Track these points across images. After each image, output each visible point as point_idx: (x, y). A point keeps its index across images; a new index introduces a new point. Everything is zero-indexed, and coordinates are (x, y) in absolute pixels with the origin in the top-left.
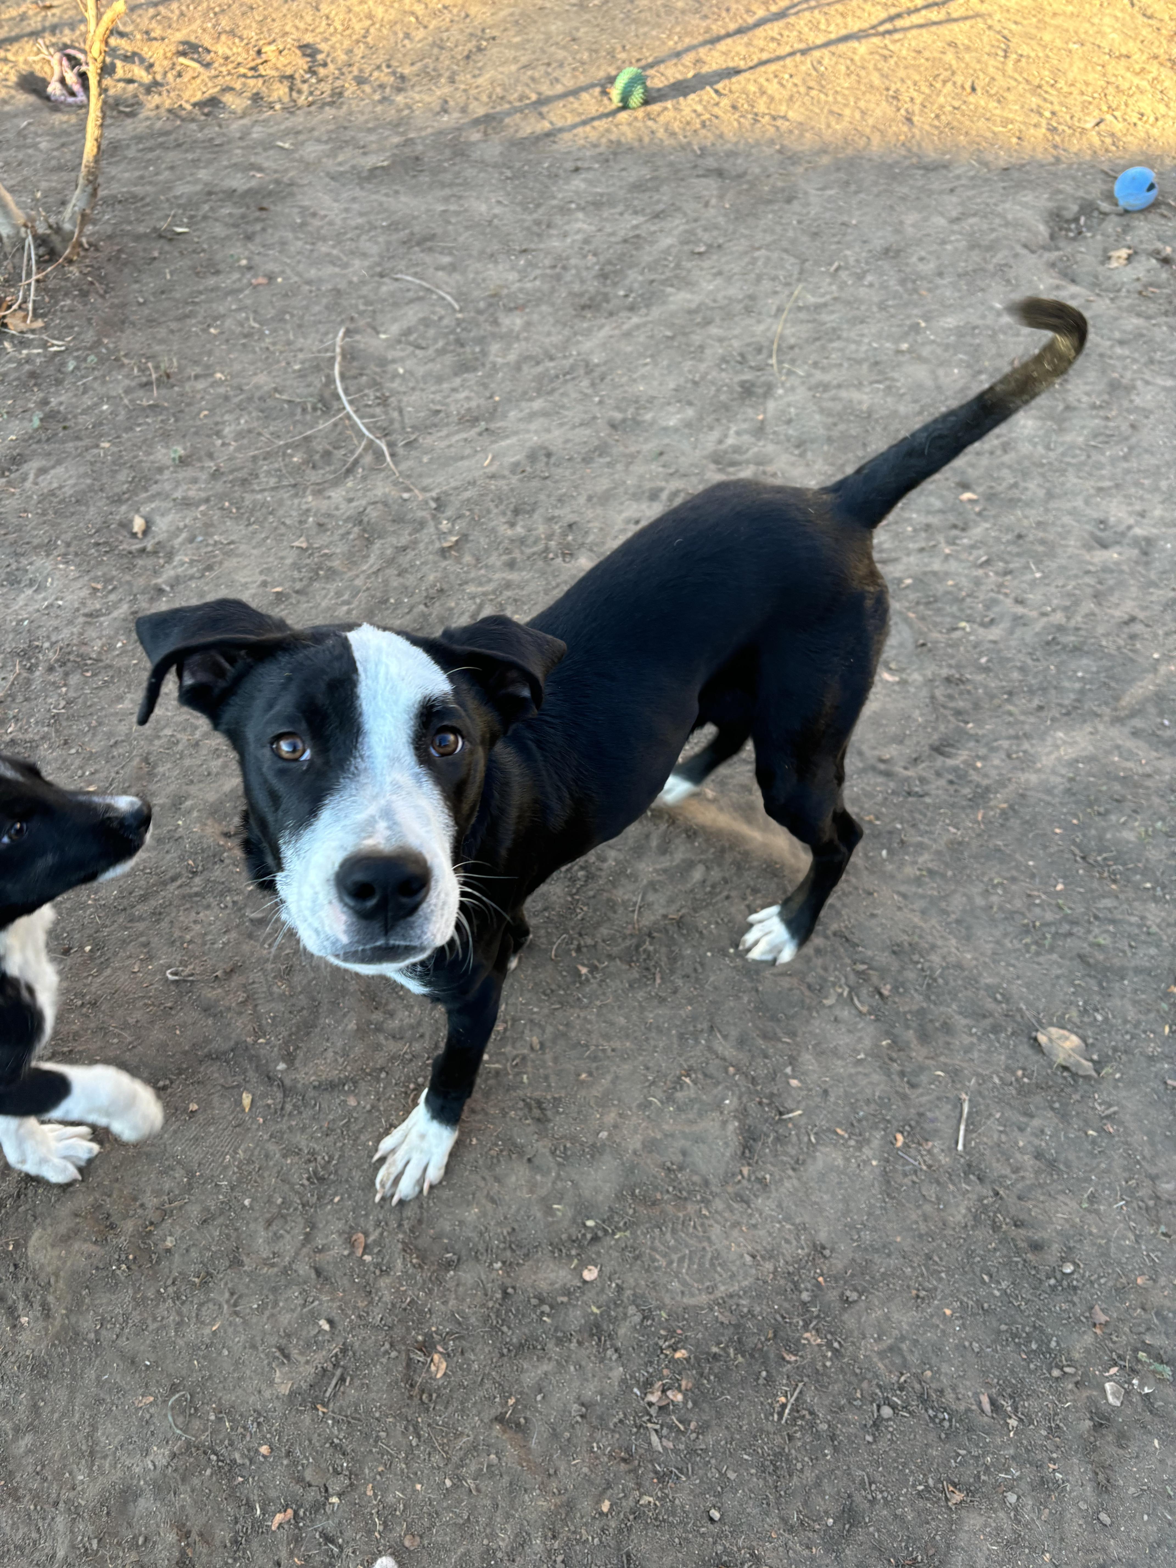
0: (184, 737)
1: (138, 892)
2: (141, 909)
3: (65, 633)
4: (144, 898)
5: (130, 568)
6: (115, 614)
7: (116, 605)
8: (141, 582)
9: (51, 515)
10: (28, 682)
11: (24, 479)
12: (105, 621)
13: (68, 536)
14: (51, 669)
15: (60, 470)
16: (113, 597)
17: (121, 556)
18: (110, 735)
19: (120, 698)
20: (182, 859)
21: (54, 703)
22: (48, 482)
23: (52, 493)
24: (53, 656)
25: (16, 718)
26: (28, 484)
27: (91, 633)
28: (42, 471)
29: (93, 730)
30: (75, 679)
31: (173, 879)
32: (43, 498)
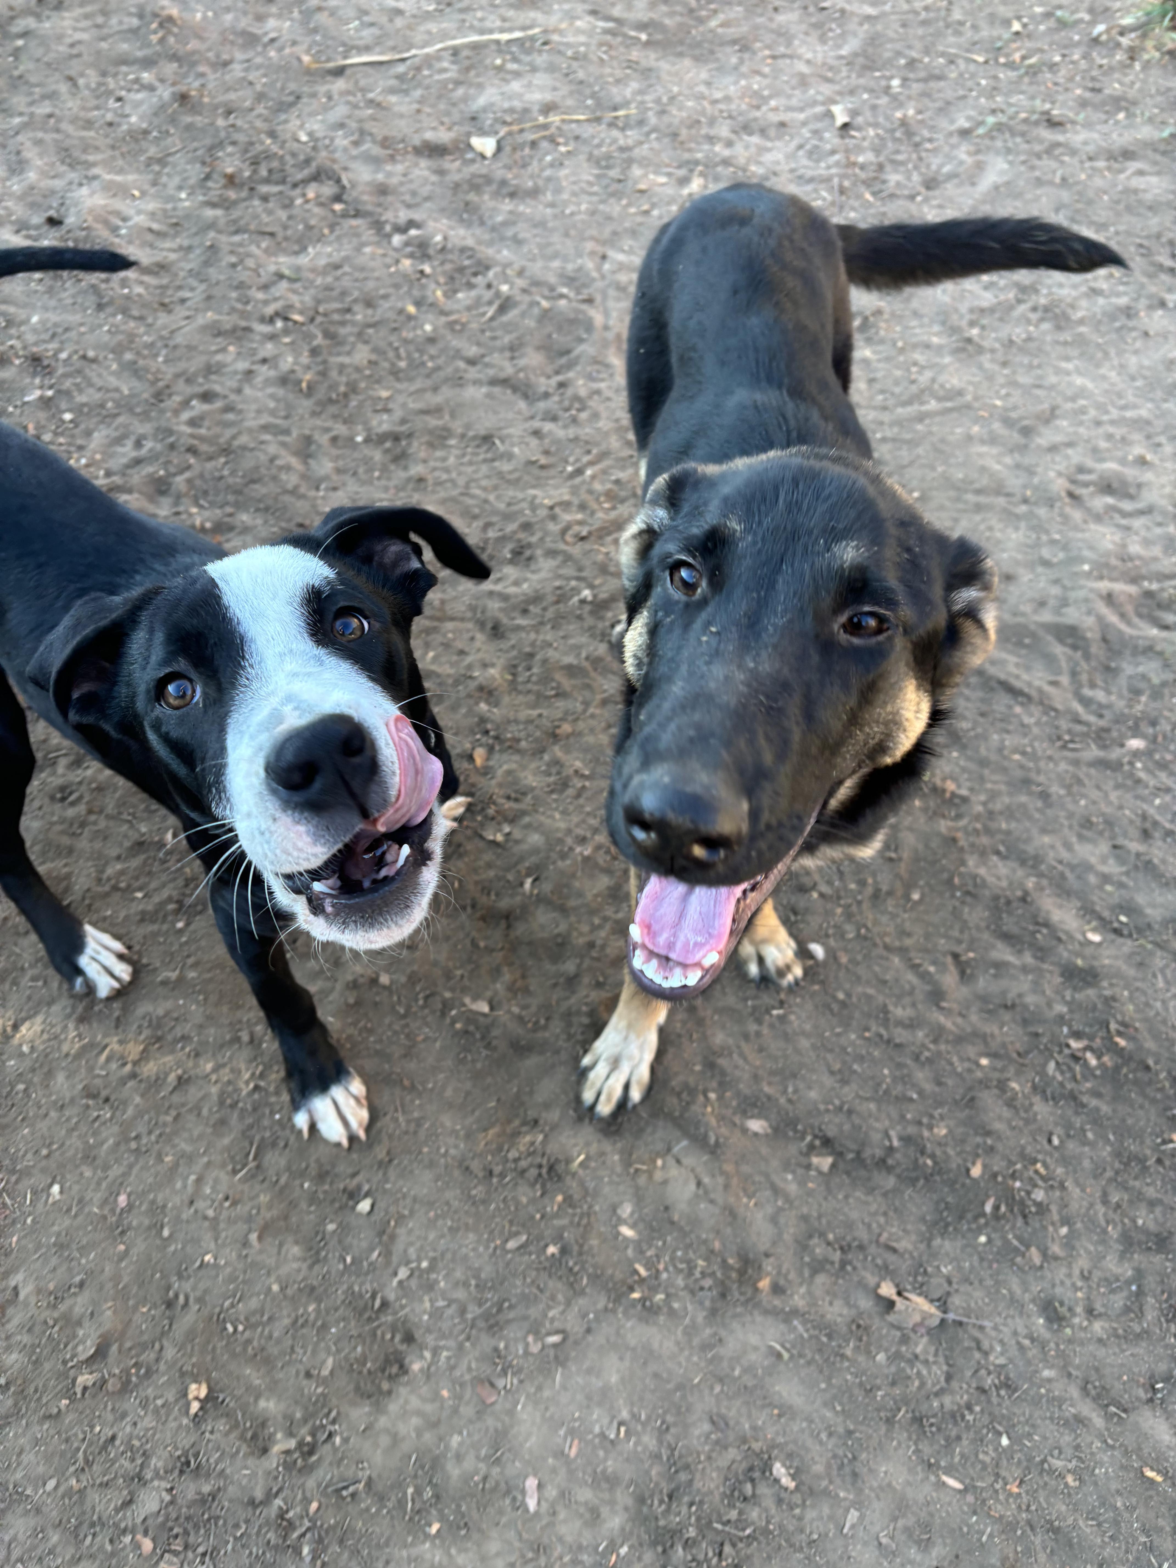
0: (1093, 413)
1: (977, 486)
2: (970, 497)
3: (1065, 292)
4: (978, 492)
5: (1151, 276)
6: (1114, 300)
7: (1118, 295)
8: (1153, 289)
9: (1121, 207)
10: (1011, 308)
11: (1121, 171)
12: (1101, 301)
13: (1122, 228)
14: (1034, 309)
15: (1154, 180)
16: (1121, 288)
17: (1153, 264)
18: (1040, 377)
19: (1068, 359)
20: (1025, 487)
21: (1019, 333)
22: (1138, 182)
23: (1136, 191)
24: (1043, 301)
25: (983, 328)
26: (1122, 176)
27: (1084, 303)
28: (1141, 173)
29: (1031, 367)
30: (1046, 326)
31: (1008, 495)
32: (1127, 191)
